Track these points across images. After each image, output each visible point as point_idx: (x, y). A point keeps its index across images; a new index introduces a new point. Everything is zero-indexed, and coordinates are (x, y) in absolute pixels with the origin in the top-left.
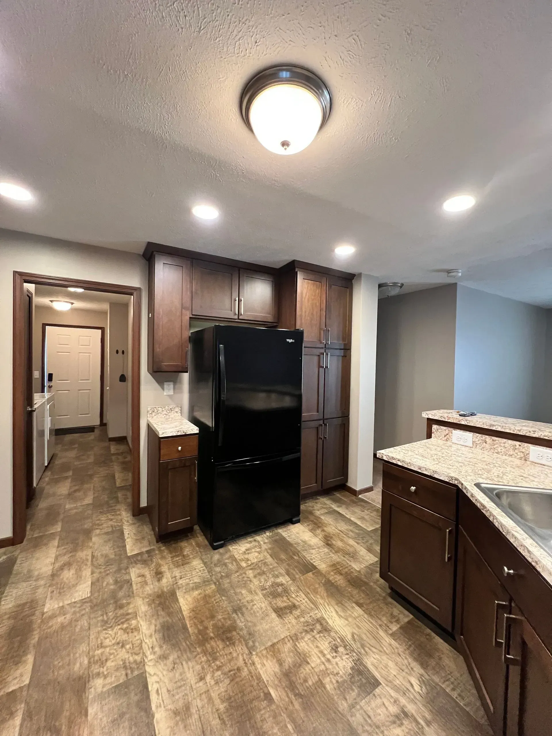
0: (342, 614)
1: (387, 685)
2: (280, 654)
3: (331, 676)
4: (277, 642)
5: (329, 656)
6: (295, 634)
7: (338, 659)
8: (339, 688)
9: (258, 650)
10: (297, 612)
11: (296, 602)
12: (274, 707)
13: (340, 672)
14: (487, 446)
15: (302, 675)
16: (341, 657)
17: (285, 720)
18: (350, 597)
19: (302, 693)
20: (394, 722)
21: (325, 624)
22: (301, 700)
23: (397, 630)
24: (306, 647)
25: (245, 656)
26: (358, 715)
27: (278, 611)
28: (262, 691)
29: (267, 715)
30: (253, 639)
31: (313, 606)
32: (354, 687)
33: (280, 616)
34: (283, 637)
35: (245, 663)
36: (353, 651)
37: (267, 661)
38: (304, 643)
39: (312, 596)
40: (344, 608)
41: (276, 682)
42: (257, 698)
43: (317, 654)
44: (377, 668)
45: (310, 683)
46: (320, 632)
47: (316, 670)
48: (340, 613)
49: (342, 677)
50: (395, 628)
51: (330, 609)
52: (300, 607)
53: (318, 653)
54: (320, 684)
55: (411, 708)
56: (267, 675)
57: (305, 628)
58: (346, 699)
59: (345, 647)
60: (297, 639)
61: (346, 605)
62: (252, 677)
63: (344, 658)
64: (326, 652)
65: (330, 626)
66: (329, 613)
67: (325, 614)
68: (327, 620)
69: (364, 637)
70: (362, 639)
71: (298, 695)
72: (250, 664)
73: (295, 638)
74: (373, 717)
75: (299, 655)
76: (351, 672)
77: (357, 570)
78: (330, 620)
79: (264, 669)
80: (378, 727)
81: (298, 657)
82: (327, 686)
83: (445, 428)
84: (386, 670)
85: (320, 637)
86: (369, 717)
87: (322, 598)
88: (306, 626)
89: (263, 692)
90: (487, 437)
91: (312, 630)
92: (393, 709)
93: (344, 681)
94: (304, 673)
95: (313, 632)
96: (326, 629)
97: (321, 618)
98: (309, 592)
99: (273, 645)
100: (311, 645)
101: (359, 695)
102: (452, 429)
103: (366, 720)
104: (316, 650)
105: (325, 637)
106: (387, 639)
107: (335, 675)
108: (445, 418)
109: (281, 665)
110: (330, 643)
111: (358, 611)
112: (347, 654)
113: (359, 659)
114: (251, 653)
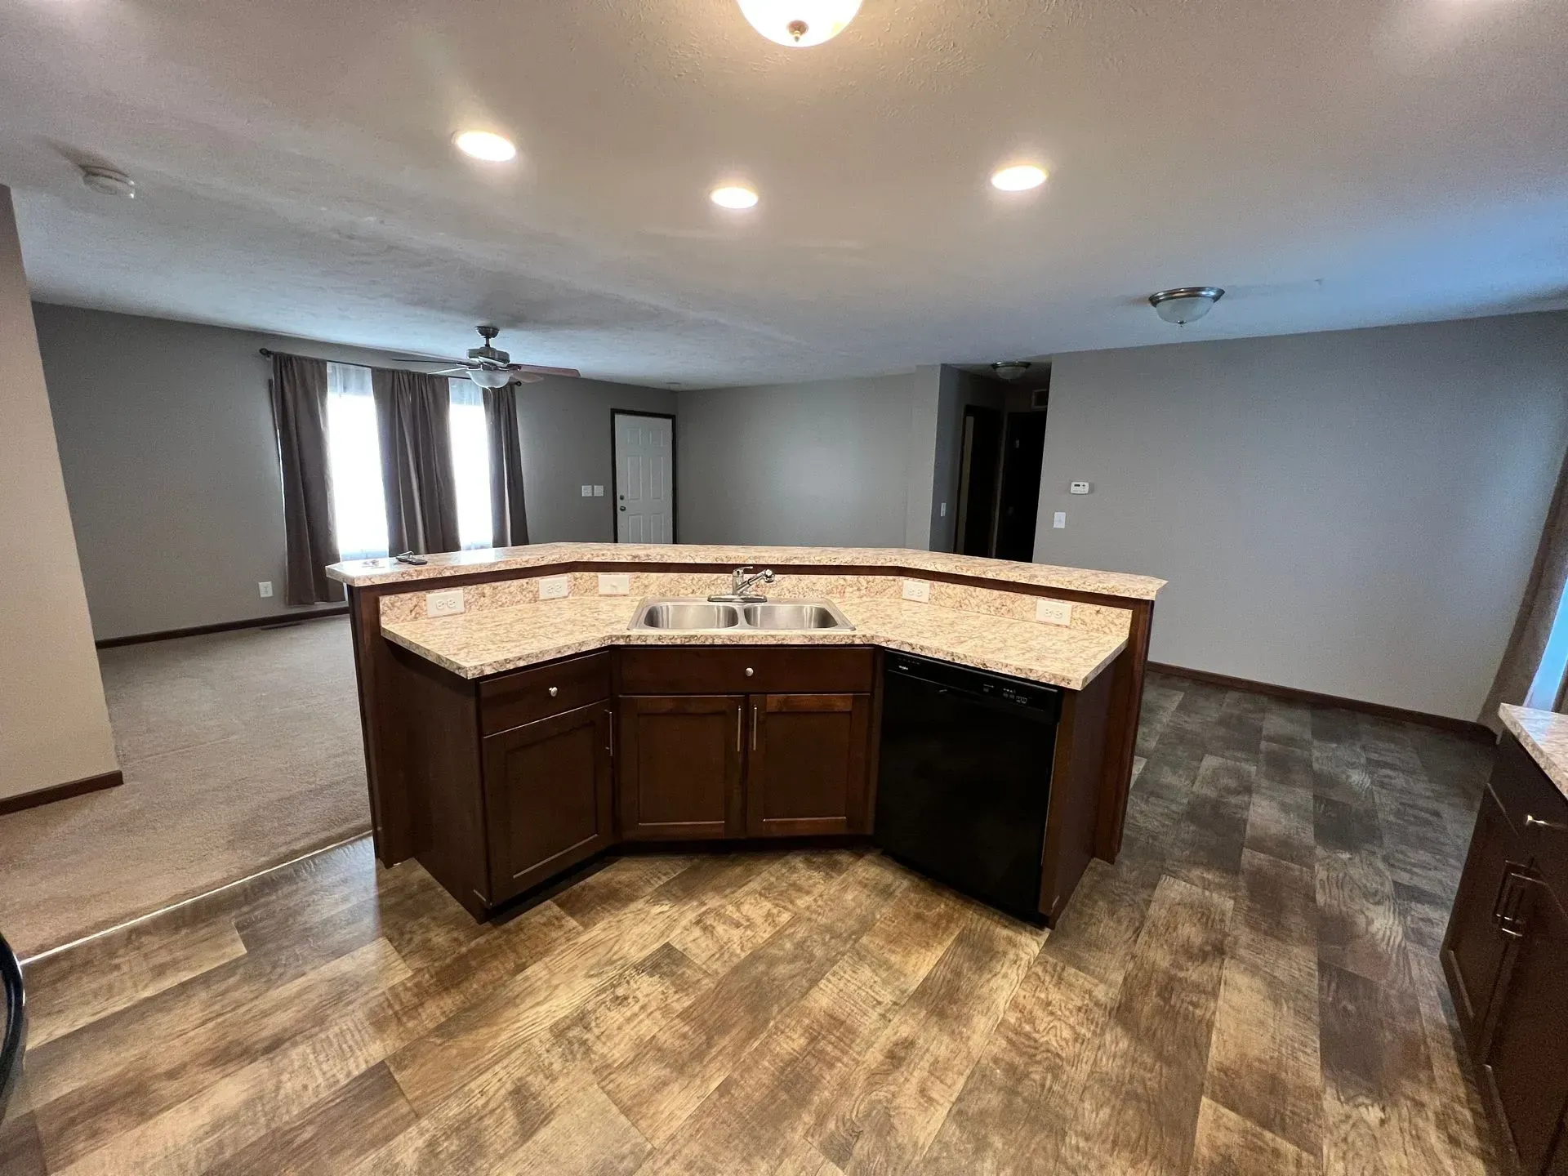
0: (544, 994)
1: (668, 937)
2: (644, 1091)
3: (669, 1001)
4: (617, 1105)
5: (636, 1008)
6: (594, 1073)
7: (639, 994)
8: (683, 990)
9: (641, 1140)
10: (536, 1082)
11: (503, 1091)
12: (736, 1075)
13: (660, 990)
14: (487, 600)
15: (677, 1043)
16: (634, 991)
17: (749, 1054)
18: (499, 984)
19: (704, 1038)
20: (712, 932)
21: (568, 1021)
22: (716, 1038)
23: (577, 920)
24: (622, 1046)
25: (659, 1164)
26: (715, 967)
27: (532, 1126)
28: (718, 1103)
29: (752, 1082)
30: (616, 1162)
31: (520, 1050)
32: (680, 972)
33: (546, 1117)
34: (605, 1096)
35: (673, 1157)
36: (621, 975)
37: (662, 1112)
38: (614, 1051)
39: (487, 1057)
40: (530, 992)
41: (698, 1082)
42: (731, 1107)
43: (635, 1027)
44: (645, 947)
45: (686, 1029)
46: (587, 1028)
47: (664, 1023)
48: (542, 999)
49: (667, 988)
50: (572, 923)
51: (528, 1017)
52: (519, 1079)
53: (632, 1025)
54: (685, 1015)
55: (691, 916)
56: (688, 1103)
57: (579, 1056)
58: (698, 981)
59: (614, 986)
60: (608, 1066)
61: (518, 990)
62: (698, 1131)
63: (635, 986)
64: (628, 1014)
65: (571, 1013)
66: (538, 1017)
67: (541, 1024)
68: (557, 1019)
69: (593, 961)
70: (598, 963)
71: (709, 1044)
72: (673, 1145)
73: (604, 1071)
74: (713, 952)
75: (640, 1056)
76: (657, 976)
77: (412, 976)
78: (557, 1014)
79: (678, 1113)
80: (722, 947)
81: (644, 1056)
82: (687, 1004)
83: (409, 595)
84: (646, 936)
85: (597, 1026)
86: (713, 955)
87: (496, 1035)
88: (575, 1056)
89: (718, 1100)
90: (485, 585)
91: (584, 1043)
92: (697, 932)
93: (673, 983)
94: (670, 1041)
95: (587, 1040)
96: (581, 1019)
97: (551, 1031)
98: (472, 1066)
99: (626, 1111)
100: (617, 1040)
101: (689, 967)
102: (424, 592)
103: (718, 959)
104: (627, 1029)
105: (597, 1018)
106: (594, 933)
107: (666, 998)
108: (411, 576)
109: (665, 1084)
110: (609, 1009)
111: (535, 970)
112: (628, 982)
113: (635, 967)
114: (650, 1153)
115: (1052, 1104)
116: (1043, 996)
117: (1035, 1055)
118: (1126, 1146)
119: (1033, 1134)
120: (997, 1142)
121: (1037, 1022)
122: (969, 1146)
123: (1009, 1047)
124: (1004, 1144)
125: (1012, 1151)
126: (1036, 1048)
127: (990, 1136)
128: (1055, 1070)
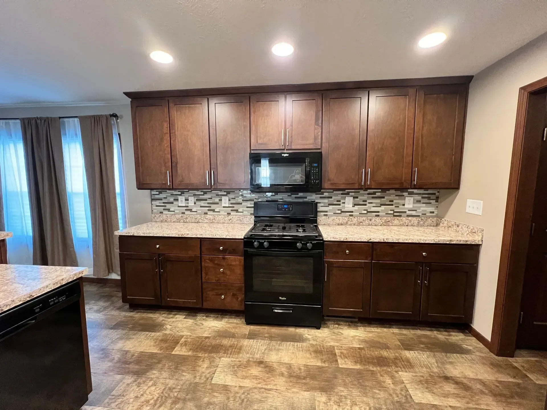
115: (186, 387)
116: (132, 400)
117: (166, 396)
118: (195, 368)
119: (199, 391)
120: (206, 400)
121: (147, 399)
122: (211, 407)
123: (164, 405)
124: (206, 397)
125: (208, 395)
126: (162, 397)
127: (205, 402)
128: (171, 389)
